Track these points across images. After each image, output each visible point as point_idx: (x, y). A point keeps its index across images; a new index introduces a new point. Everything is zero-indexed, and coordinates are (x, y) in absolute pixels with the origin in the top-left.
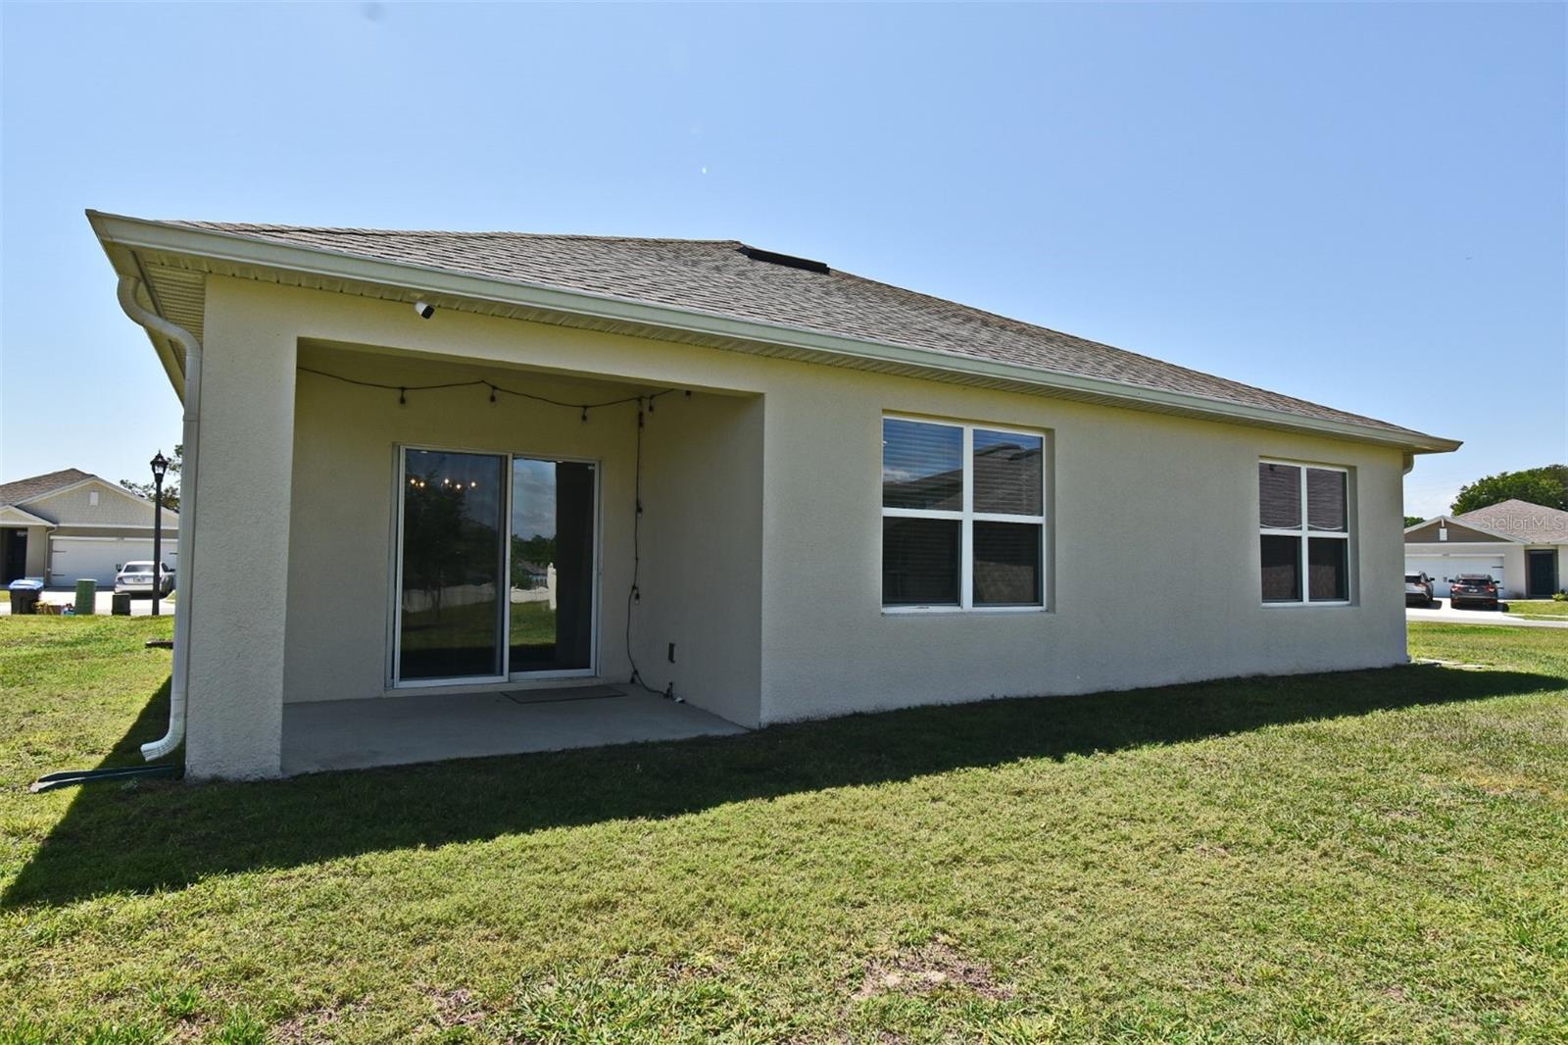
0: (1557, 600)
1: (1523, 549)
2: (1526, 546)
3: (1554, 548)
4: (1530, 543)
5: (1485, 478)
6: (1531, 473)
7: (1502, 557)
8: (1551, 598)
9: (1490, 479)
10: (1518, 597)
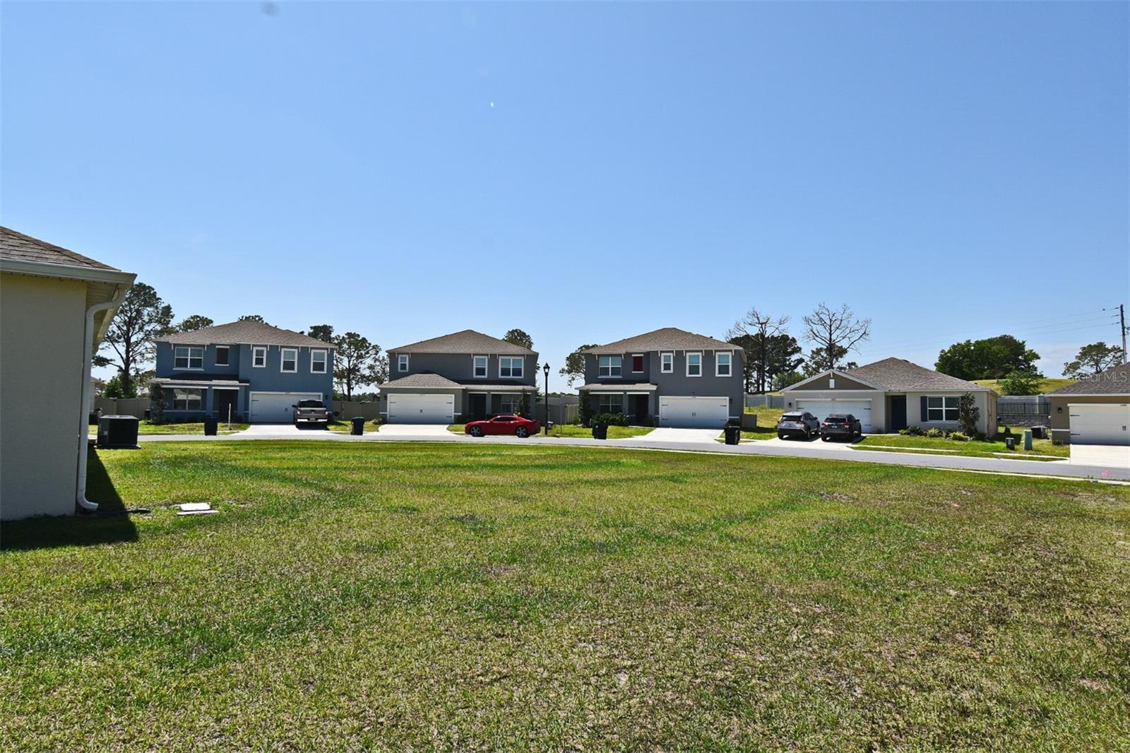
0: (902, 434)
1: (883, 394)
2: (885, 393)
3: (903, 394)
4: (887, 391)
5: (956, 344)
6: (990, 341)
7: (870, 401)
8: (898, 433)
9: (958, 344)
10: (879, 432)
